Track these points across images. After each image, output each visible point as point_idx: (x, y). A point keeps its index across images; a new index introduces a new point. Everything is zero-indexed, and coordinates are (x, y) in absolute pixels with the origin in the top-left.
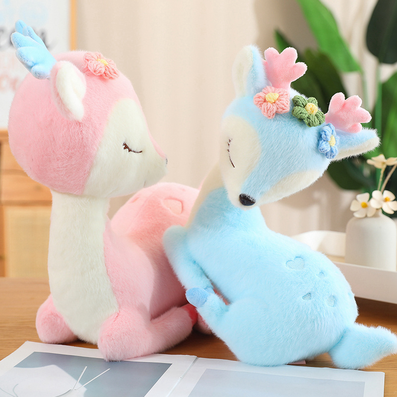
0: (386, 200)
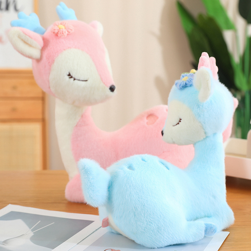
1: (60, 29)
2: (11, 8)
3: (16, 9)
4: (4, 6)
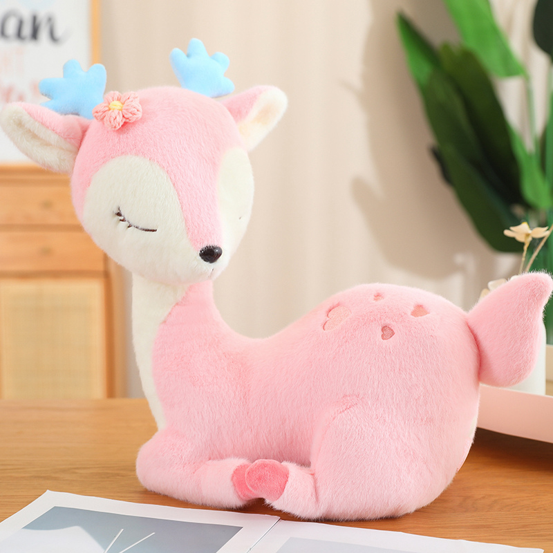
2: (44, 34)
3: (53, 37)
4: (27, 30)
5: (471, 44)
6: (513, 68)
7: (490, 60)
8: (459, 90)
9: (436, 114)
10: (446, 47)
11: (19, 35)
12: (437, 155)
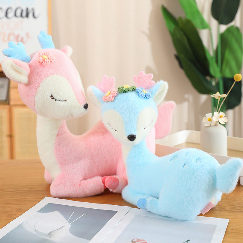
0: (221, 117)
1: (44, 59)
2: (31, 15)
3: (34, 16)
4: (24, 14)
5: (189, 17)
6: (205, 26)
7: (196, 23)
8: (185, 34)
9: (177, 42)
10: (180, 18)
11: (21, 16)
12: (177, 58)
